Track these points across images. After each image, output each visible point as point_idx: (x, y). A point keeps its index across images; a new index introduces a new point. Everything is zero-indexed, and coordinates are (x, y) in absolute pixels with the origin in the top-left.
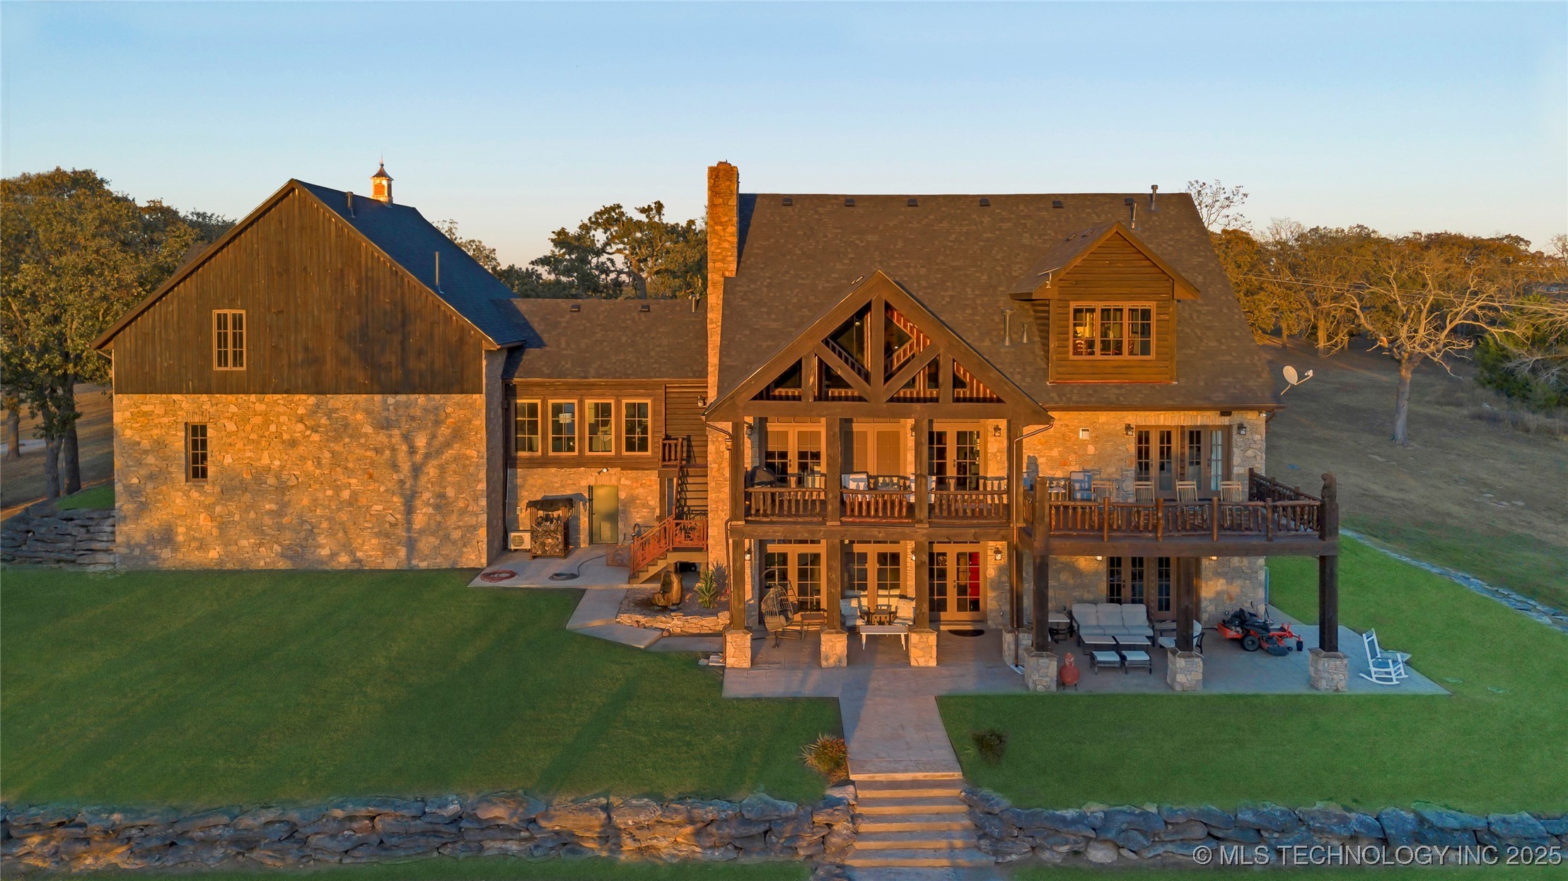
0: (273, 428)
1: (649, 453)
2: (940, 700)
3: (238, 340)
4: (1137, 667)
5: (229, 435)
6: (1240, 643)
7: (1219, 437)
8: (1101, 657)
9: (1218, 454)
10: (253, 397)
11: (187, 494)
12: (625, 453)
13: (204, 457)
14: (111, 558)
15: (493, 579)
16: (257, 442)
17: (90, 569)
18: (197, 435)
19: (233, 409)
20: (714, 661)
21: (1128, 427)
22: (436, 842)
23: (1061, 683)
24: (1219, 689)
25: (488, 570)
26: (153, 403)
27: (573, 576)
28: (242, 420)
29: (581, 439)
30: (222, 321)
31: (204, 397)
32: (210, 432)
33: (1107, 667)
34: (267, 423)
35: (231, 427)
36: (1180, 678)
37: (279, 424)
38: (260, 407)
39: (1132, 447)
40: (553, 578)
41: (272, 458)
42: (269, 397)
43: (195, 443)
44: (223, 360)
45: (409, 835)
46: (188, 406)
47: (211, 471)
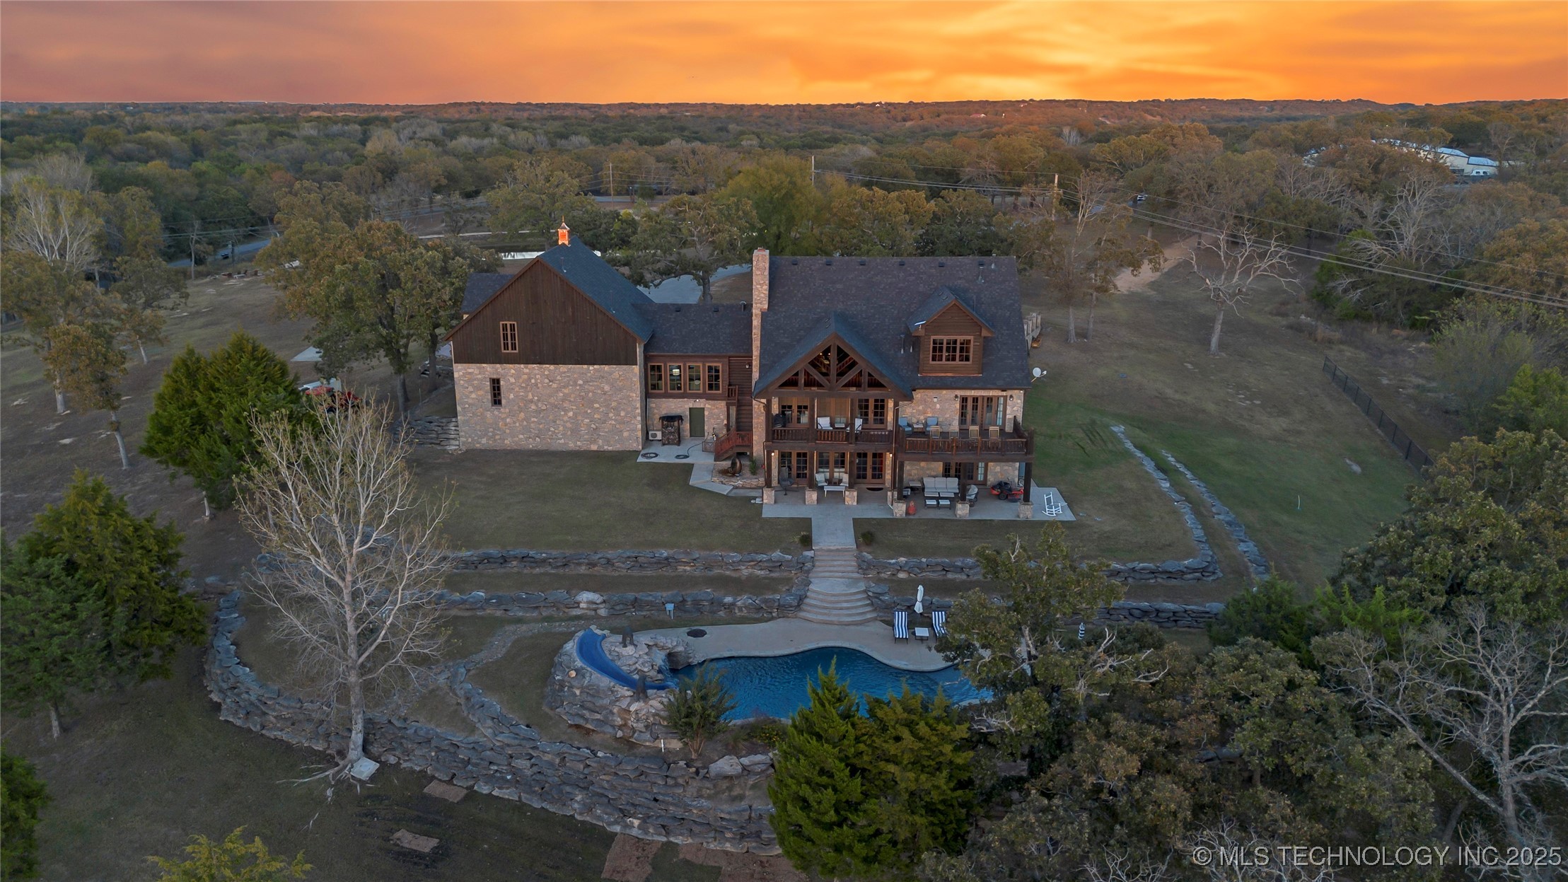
0: (533, 381)
1: (720, 392)
2: (854, 520)
3: (513, 337)
4: (945, 507)
5: (512, 384)
6: (999, 497)
7: (1002, 400)
8: (929, 502)
9: (1001, 408)
10: (522, 366)
11: (492, 412)
12: (708, 392)
13: (499, 394)
14: (457, 443)
15: (648, 458)
16: (526, 388)
17: (448, 448)
18: (496, 384)
19: (513, 371)
20: (758, 501)
21: (956, 396)
22: (660, 566)
23: (907, 513)
24: (977, 517)
25: (643, 452)
26: (473, 368)
27: (686, 457)
28: (517, 377)
29: (685, 384)
30: (505, 327)
31: (498, 365)
32: (502, 383)
33: (931, 507)
34: (530, 379)
35: (512, 380)
36: (959, 512)
37: (536, 380)
38: (526, 371)
39: (957, 405)
40: (678, 457)
41: (533, 396)
42: (530, 366)
43: (494, 388)
44: (506, 347)
45: (650, 563)
46: (490, 370)
47: (503, 402)
